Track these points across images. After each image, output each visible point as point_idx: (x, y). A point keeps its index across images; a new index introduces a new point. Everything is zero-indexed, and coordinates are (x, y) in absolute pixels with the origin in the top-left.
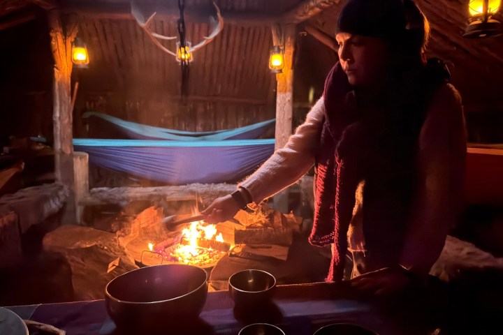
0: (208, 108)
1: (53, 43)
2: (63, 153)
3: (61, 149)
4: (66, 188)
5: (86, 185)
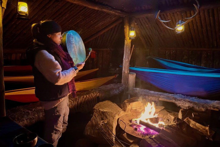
1: (125, 30)
4: (123, 86)
5: (133, 86)
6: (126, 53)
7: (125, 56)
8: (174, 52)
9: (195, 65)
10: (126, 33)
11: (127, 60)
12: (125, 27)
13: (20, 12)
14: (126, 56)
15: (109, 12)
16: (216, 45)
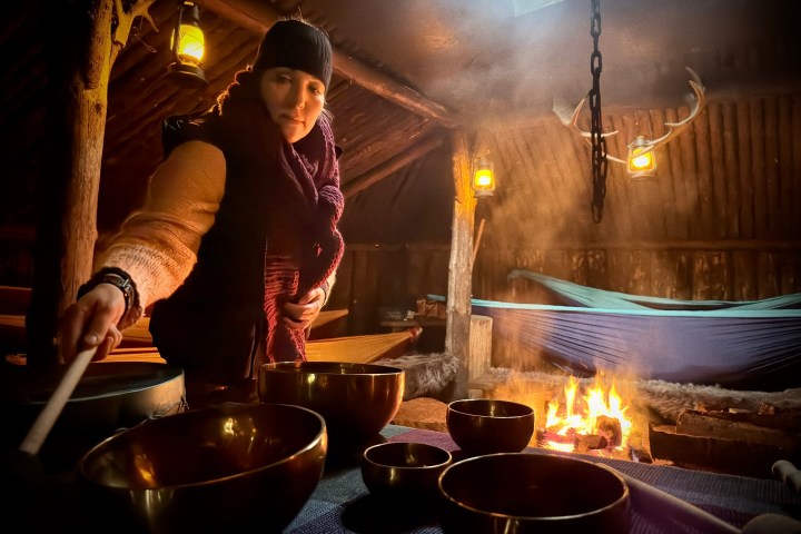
0: (716, 261)
1: (455, 169)
2: (456, 312)
3: (454, 307)
4: (455, 360)
5: (486, 362)
6: (459, 247)
7: (458, 256)
8: (598, 256)
9: (672, 298)
10: (459, 181)
11: (464, 270)
12: (455, 159)
13: (182, 57)
14: (461, 254)
15: (413, 107)
16: (736, 230)
